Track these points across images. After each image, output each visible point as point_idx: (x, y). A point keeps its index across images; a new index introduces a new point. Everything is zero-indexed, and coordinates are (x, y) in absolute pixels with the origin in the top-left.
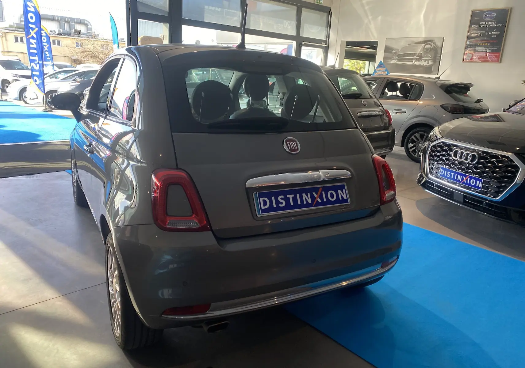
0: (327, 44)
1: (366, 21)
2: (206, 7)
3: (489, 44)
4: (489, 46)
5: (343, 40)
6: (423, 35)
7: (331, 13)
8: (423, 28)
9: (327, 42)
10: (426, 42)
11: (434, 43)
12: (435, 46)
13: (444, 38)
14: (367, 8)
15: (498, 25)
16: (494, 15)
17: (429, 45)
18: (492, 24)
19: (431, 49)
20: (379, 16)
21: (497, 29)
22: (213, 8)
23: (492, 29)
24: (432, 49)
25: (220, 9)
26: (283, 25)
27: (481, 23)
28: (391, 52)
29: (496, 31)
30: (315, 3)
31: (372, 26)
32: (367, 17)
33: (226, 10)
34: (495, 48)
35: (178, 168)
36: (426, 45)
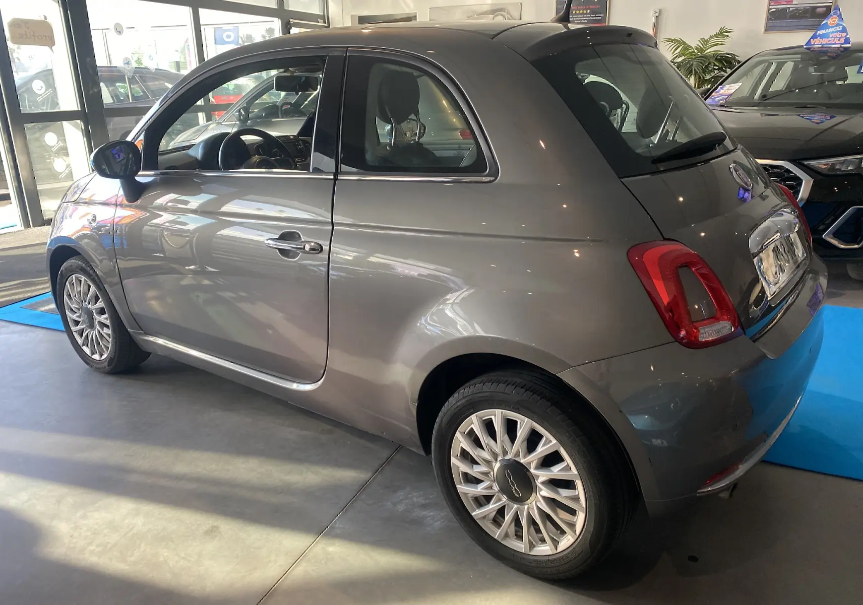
0: (327, 22)
3: (589, 11)
4: (588, 14)
5: (353, 14)
6: (489, 1)
9: (325, 17)
10: (495, 11)
11: (507, 14)
12: (509, 16)
13: (521, 4)
17: (500, 16)
34: (597, 17)
35: (665, 239)
36: (496, 16)
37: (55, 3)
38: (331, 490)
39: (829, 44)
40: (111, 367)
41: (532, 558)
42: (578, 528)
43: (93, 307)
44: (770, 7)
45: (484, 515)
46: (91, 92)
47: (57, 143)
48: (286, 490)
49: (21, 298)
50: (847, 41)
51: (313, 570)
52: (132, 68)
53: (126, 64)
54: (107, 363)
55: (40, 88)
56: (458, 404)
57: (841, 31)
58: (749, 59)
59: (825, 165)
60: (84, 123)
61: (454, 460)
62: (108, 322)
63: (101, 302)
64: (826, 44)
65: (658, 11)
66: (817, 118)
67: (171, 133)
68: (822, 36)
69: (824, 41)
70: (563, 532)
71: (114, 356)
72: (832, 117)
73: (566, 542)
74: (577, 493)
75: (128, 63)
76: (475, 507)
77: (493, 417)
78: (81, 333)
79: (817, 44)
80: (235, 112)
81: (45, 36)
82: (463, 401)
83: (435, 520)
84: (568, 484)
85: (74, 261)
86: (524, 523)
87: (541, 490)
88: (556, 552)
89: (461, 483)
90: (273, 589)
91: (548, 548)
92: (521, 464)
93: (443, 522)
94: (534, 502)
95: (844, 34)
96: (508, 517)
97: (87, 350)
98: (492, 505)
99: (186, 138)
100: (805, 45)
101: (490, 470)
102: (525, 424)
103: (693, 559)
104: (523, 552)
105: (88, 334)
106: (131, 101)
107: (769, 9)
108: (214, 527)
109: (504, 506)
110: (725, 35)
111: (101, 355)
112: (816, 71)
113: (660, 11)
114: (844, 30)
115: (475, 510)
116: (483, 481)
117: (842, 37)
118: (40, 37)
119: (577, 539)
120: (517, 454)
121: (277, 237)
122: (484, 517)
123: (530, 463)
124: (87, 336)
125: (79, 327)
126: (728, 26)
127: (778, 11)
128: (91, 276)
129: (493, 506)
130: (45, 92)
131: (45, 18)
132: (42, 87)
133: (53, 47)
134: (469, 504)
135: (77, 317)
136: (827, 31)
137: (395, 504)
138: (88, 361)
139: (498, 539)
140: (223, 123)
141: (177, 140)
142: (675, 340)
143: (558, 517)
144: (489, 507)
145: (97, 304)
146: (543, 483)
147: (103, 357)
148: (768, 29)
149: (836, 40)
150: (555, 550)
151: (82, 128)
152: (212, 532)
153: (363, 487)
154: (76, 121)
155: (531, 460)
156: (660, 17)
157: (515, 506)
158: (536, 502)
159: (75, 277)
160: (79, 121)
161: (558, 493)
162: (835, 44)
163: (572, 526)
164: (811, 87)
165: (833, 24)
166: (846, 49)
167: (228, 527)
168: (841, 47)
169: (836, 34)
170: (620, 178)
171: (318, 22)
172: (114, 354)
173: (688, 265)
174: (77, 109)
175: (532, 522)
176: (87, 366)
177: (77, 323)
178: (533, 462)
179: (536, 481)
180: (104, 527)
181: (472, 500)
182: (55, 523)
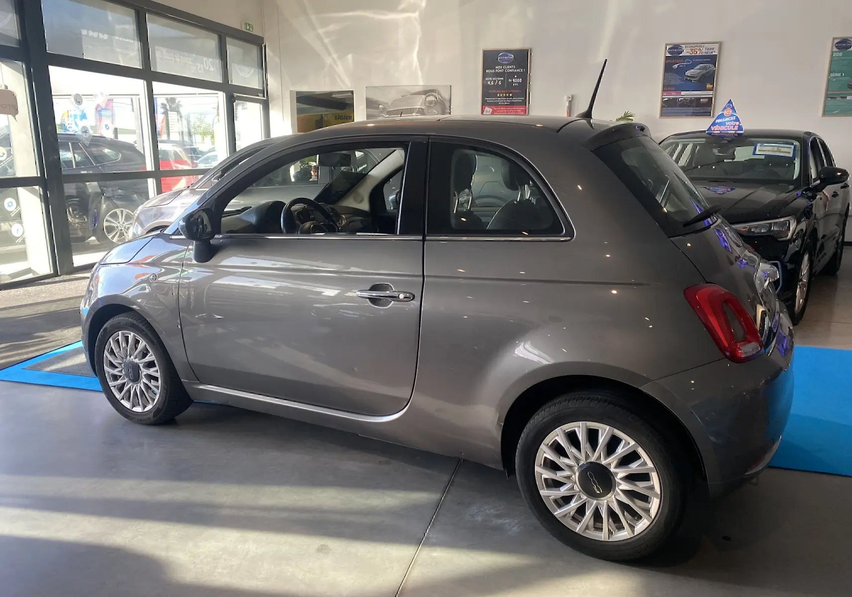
0: (265, 96)
1: (328, 61)
2: (84, 32)
3: (511, 95)
4: (510, 97)
5: (292, 89)
6: (421, 83)
7: (265, 46)
8: (420, 73)
9: (264, 91)
10: (427, 92)
11: (438, 94)
12: (440, 97)
13: (451, 86)
14: (326, 41)
15: (518, 70)
16: (511, 56)
17: (432, 97)
18: (511, 69)
19: (436, 103)
20: (349, 54)
21: (519, 75)
22: (95, 35)
23: (511, 75)
24: (438, 102)
25: (106, 37)
26: (204, 66)
27: (497, 67)
28: (378, 108)
29: (517, 78)
30: (244, 30)
31: (340, 69)
32: (330, 54)
33: (117, 38)
34: (519, 100)
35: (707, 283)
36: (428, 96)
37: (19, 75)
38: (413, 510)
39: (726, 131)
40: (155, 419)
41: (610, 543)
42: (653, 512)
43: (141, 362)
44: (663, 97)
45: (564, 514)
46: (51, 159)
47: (16, 208)
48: (371, 512)
49: (22, 359)
50: (740, 128)
51: (428, 572)
52: (90, 136)
53: (84, 132)
54: (152, 414)
55: (2, 155)
56: (545, 420)
57: (735, 121)
58: (663, 140)
59: (744, 228)
60: (42, 188)
61: (537, 469)
62: (158, 375)
63: (151, 355)
64: (724, 130)
65: (571, 97)
66: (721, 190)
67: (112, 198)
68: (720, 124)
69: (722, 128)
70: (640, 517)
71: (162, 408)
72: (732, 189)
73: (642, 525)
74: (652, 483)
75: (86, 132)
76: (557, 508)
77: (576, 429)
78: (121, 388)
79: (716, 130)
80: (214, 179)
81: (9, 105)
82: (550, 417)
83: (512, 526)
84: (645, 477)
85: (123, 318)
86: (604, 515)
87: (620, 484)
88: (633, 536)
89: (544, 488)
90: (400, 588)
91: (626, 533)
92: (602, 466)
93: (519, 527)
94: (613, 496)
95: (738, 123)
96: (589, 513)
97: (127, 404)
98: (574, 503)
99: (156, 203)
100: (707, 131)
101: (573, 474)
102: (605, 432)
103: (727, 538)
104: (603, 540)
105: (130, 387)
106: (74, 167)
107: (663, 99)
108: (322, 546)
109: (585, 503)
110: (629, 119)
111: (145, 407)
112: (719, 152)
113: (573, 97)
114: (737, 120)
115: (556, 511)
116: (565, 484)
117: (735, 125)
118: (4, 106)
119: (653, 521)
120: (599, 457)
121: (369, 289)
122: (565, 516)
123: (610, 464)
124: (129, 391)
125: (120, 382)
126: (631, 112)
127: (669, 100)
128: (143, 331)
129: (574, 505)
130: (6, 159)
131: (6, 87)
132: (4, 154)
133: (17, 116)
134: (551, 506)
135: (119, 371)
136: (724, 120)
137: (473, 516)
138: (127, 413)
139: (579, 533)
140: (197, 190)
141: (145, 206)
142: (725, 357)
143: (637, 506)
144: (571, 505)
145: (147, 358)
146: (621, 479)
147: (146, 409)
148: (663, 114)
149: (732, 128)
150: (632, 534)
151: (40, 194)
152: (322, 549)
153: (438, 505)
154: (34, 187)
155: (611, 462)
156: (572, 102)
157: (595, 502)
158: (615, 496)
159: (122, 333)
160: (37, 187)
161: (636, 485)
162: (731, 130)
163: (647, 511)
164: (712, 164)
165: (727, 115)
166: (740, 135)
167: (336, 545)
168: (735, 133)
169: (731, 122)
170: (669, 237)
171: (258, 96)
172: (162, 404)
173: (727, 301)
174: (36, 175)
175: (612, 514)
176: (126, 419)
177: (115, 378)
178: (612, 462)
179: (616, 479)
180: (221, 553)
181: (554, 502)
182: (171, 554)
